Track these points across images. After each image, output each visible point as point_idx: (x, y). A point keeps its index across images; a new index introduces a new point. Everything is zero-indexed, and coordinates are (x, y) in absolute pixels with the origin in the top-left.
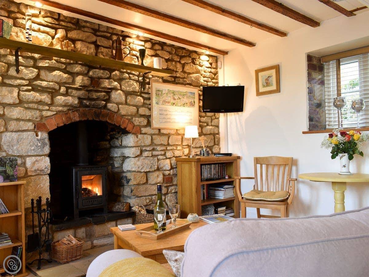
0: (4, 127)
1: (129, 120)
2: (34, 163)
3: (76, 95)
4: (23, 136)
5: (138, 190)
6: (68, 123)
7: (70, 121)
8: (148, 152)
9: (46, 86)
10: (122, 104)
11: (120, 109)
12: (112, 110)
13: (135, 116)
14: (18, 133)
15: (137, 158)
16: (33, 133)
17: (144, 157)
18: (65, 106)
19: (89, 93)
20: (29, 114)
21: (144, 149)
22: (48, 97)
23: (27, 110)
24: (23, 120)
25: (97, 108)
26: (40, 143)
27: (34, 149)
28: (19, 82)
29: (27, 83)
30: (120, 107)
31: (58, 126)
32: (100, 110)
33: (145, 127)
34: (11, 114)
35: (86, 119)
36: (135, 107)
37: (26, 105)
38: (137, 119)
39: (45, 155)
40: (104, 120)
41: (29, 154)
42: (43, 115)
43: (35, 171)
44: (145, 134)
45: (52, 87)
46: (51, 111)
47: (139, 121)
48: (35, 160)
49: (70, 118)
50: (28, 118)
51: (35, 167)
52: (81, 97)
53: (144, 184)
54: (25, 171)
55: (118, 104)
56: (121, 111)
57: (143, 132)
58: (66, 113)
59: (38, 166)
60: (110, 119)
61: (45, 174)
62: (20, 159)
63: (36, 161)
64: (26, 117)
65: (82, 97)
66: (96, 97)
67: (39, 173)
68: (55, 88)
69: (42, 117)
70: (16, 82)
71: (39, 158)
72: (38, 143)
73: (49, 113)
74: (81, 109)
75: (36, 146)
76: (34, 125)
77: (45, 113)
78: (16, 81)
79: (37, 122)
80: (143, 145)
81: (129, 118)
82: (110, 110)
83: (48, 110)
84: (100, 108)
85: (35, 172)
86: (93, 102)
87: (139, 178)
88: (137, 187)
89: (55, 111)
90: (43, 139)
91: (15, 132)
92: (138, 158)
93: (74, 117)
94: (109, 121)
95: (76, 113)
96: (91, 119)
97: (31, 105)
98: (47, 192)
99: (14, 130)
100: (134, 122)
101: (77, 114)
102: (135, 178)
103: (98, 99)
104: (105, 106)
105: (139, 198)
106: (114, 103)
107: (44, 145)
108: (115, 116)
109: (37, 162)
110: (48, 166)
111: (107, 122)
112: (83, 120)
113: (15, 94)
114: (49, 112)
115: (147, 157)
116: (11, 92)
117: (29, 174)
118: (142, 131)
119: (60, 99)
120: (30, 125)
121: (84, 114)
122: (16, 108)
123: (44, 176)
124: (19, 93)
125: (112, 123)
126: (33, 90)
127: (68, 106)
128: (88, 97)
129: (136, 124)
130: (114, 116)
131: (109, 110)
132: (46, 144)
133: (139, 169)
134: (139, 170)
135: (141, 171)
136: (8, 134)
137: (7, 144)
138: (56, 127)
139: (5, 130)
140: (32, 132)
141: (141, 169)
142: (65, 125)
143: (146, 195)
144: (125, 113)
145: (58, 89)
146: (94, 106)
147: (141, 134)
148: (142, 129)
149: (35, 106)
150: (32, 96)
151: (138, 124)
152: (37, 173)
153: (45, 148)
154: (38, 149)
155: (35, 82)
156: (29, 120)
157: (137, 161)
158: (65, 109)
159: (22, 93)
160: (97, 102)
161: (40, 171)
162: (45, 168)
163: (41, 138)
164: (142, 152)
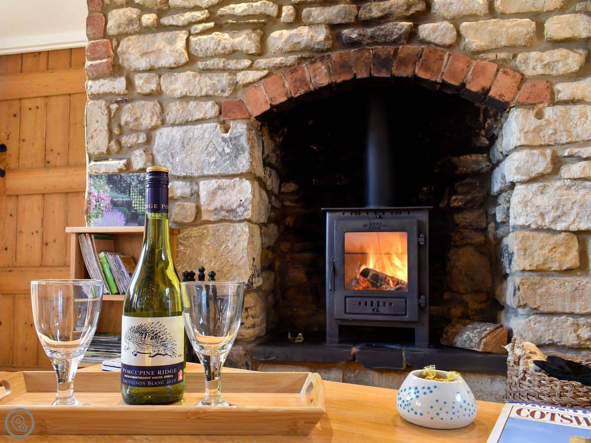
0: (158, 118)
1: (501, 65)
2: (214, 193)
3: (321, 19)
4: (193, 133)
5: (539, 291)
6: (298, 94)
7: (303, 88)
8: (584, 163)
9: (245, 13)
10: (473, 17)
11: (463, 32)
12: (433, 41)
13: (528, 47)
14: (185, 128)
15: (535, 186)
16: (214, 124)
17: (568, 182)
18: (291, 52)
19: (359, 9)
20: (205, 84)
21: (566, 154)
22: (250, 39)
23: (203, 75)
24: (195, 98)
25: (385, 43)
26: (228, 146)
27: (216, 162)
28: (188, 16)
29: (205, 16)
30: (465, 27)
31: (274, 103)
32: (391, 49)
33: (575, 80)
34: (172, 87)
35: (348, 77)
36: (528, 20)
37: (200, 65)
38: (534, 55)
39: (241, 176)
40: (404, 72)
41: (206, 173)
42: (237, 83)
43: (216, 211)
44: (573, 102)
45: (258, 12)
46: (257, 69)
47: (546, 62)
48: (215, 186)
49: (303, 80)
50: (203, 93)
51: (217, 204)
52: (336, 22)
53: (569, 271)
54: (194, 211)
55: (456, 21)
56: (467, 40)
57: (562, 96)
58: (291, 69)
59: (222, 200)
60: (426, 68)
61: (238, 219)
62: (188, 184)
63: (220, 188)
64: (201, 89)
65: (339, 21)
66: (380, 14)
67: (228, 217)
68: (268, 13)
69: (235, 87)
70: (182, 19)
71: (226, 182)
72: (226, 148)
73: (252, 76)
74: (334, 55)
75: (220, 154)
76: (217, 107)
77: (241, 77)
78: (183, 16)
79: (225, 100)
80: (564, 139)
81: (502, 55)
82: (429, 43)
83: (250, 68)
84: (395, 42)
85: (215, 214)
86: (369, 31)
87: (542, 248)
88: (535, 278)
89: (265, 69)
90: (235, 138)
91: (180, 125)
92: (541, 184)
93: (315, 76)
94: (422, 75)
95: (319, 64)
96: (362, 74)
97: (210, 63)
98: (242, 262)
99: (177, 122)
100: (522, 68)
101: (323, 67)
102: (525, 250)
103: (385, 18)
104: (412, 35)
105: (543, 318)
106: (444, 19)
107: (238, 150)
108: (446, 57)
109: (220, 192)
110: (246, 200)
111: (416, 78)
112: (339, 81)
113: (181, 44)
114: (250, 72)
115: (580, 179)
116: (171, 42)
117: (205, 217)
118: (559, 92)
119: (279, 37)
120: (209, 109)
121: (344, 66)
122: (182, 74)
123: (236, 224)
124: (188, 40)
125: (433, 79)
126: (219, 27)
127: (302, 51)
128: (357, 17)
129: (529, 72)
130: (442, 59)
131: (423, 42)
132: (243, 150)
133: (544, 219)
134: (547, 222)
135: (553, 227)
136: (165, 131)
137: (162, 153)
138: (268, 107)
139: (159, 123)
140: (213, 122)
141: (555, 220)
142: (290, 100)
143: (577, 311)
144: (483, 44)
145: (275, 14)
146: (374, 40)
147: (553, 102)
148: (558, 87)
149: (220, 63)
150: (214, 41)
151: (539, 71)
152: (220, 217)
153: (240, 158)
154: (225, 161)
155: (221, 9)
156: (207, 97)
157: (535, 194)
158: (291, 59)
159: (193, 39)
160: (383, 27)
161: (228, 211)
162: (240, 206)
163: (231, 136)
164: (557, 163)
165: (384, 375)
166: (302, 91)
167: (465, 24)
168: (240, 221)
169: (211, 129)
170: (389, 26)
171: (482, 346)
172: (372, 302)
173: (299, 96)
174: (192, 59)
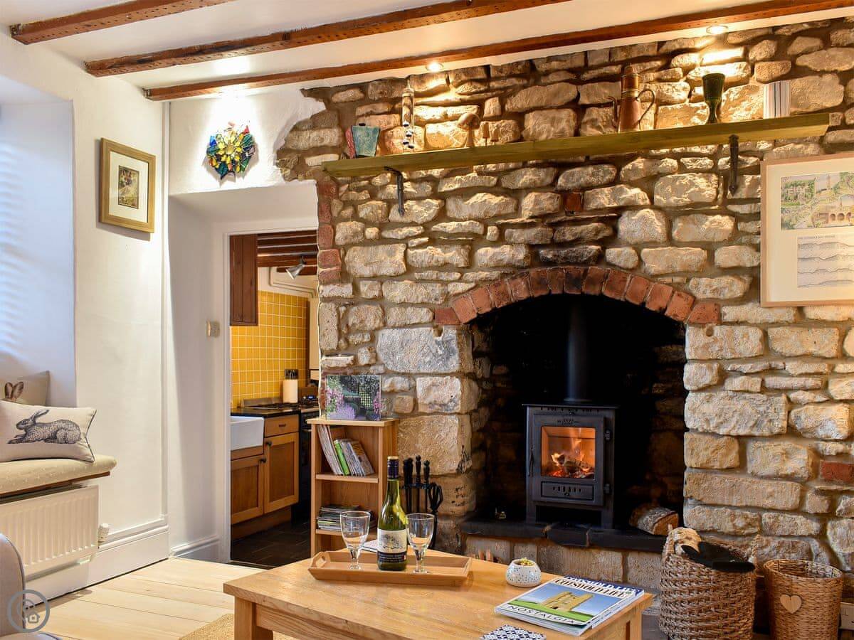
0: (380, 320)
1: (677, 288)
2: (429, 389)
3: (521, 239)
4: (411, 336)
5: (703, 486)
6: (499, 307)
7: (505, 301)
8: (743, 377)
9: (456, 231)
10: (653, 244)
11: (643, 258)
12: (617, 264)
13: (700, 273)
14: (403, 330)
15: (703, 394)
16: (429, 329)
17: (731, 394)
18: (496, 267)
19: (554, 231)
20: (421, 293)
21: (729, 369)
22: (460, 254)
23: (419, 285)
24: (413, 305)
25: (576, 263)
26: (441, 349)
27: (430, 362)
28: (406, 231)
29: (420, 232)
30: (645, 253)
31: (480, 313)
32: (581, 269)
33: (740, 305)
34: (391, 294)
35: (544, 293)
36: (700, 249)
37: (417, 276)
38: (704, 281)
39: (452, 374)
40: (593, 291)
41: (422, 371)
42: (448, 293)
43: (431, 405)
44: (737, 323)
45: (467, 230)
46: (466, 282)
47: (714, 287)
48: (430, 382)
49: (505, 294)
50: (419, 301)
51: (431, 398)
52: (534, 243)
53: (729, 470)
54: (412, 404)
55: (638, 247)
56: (646, 265)
57: (727, 318)
58: (495, 283)
59: (435, 396)
60: (611, 288)
61: (449, 412)
62: (407, 380)
63: (433, 385)
64: (418, 297)
65: (537, 242)
66: (572, 238)
67: (440, 410)
68: (475, 232)
69: (447, 296)
70: (400, 233)
71: (439, 379)
72: (439, 350)
73: (461, 287)
74: (533, 272)
75: (433, 354)
76: (431, 314)
77: (452, 288)
78: (401, 231)
79: (438, 307)
80: (729, 356)
81: (677, 280)
82: (614, 265)
83: (460, 280)
84: (586, 263)
85: (430, 407)
86: (563, 252)
87: (706, 449)
88: (701, 474)
89: (472, 282)
90: (447, 341)
91: (400, 327)
92: (707, 394)
93: (516, 290)
94: (608, 294)
95: (519, 280)
96: (556, 291)
97: (425, 274)
98: (453, 449)
99: (397, 325)
100: (694, 292)
101: (523, 283)
102: (693, 450)
103: (577, 241)
104: (600, 258)
105: (706, 509)
106: (628, 245)
107: (449, 352)
108: (628, 279)
109: (434, 388)
110: (456, 396)
111: (602, 296)
112: (536, 295)
113: (399, 256)
114: (459, 284)
115: (740, 391)
116: (391, 254)
117: (421, 409)
118: (725, 314)
119: (485, 254)
120: (424, 315)
121: (541, 282)
122: (401, 283)
123: (448, 417)
124: (405, 253)
125: (618, 298)
126: (433, 241)
127: (504, 266)
128: (552, 239)
129: (700, 296)
130: (626, 281)
131: (609, 264)
132: (453, 352)
133: (709, 424)
134: (711, 427)
135: (717, 431)
136: (387, 332)
137: (384, 351)
138: (475, 316)
139: (381, 325)
140: (428, 327)
141: (718, 426)
142: (495, 310)
143: (734, 504)
144: (660, 269)
145: (481, 233)
146: (567, 261)
147: (721, 322)
148: (725, 309)
149: (433, 274)
150: (428, 255)
151: (709, 295)
152: (434, 410)
153: (450, 359)
154: (438, 362)
155: (434, 227)
156: (423, 304)
157: (702, 402)
158: (495, 274)
159: (410, 252)
160: (575, 249)
161: (440, 405)
162: (451, 401)
163: (444, 340)
164: (723, 376)
165: (572, 551)
166: (504, 303)
167: (645, 250)
168: (451, 414)
169: (426, 333)
170: (579, 249)
171: (654, 530)
172: (564, 488)
173: (501, 308)
174: (410, 269)
